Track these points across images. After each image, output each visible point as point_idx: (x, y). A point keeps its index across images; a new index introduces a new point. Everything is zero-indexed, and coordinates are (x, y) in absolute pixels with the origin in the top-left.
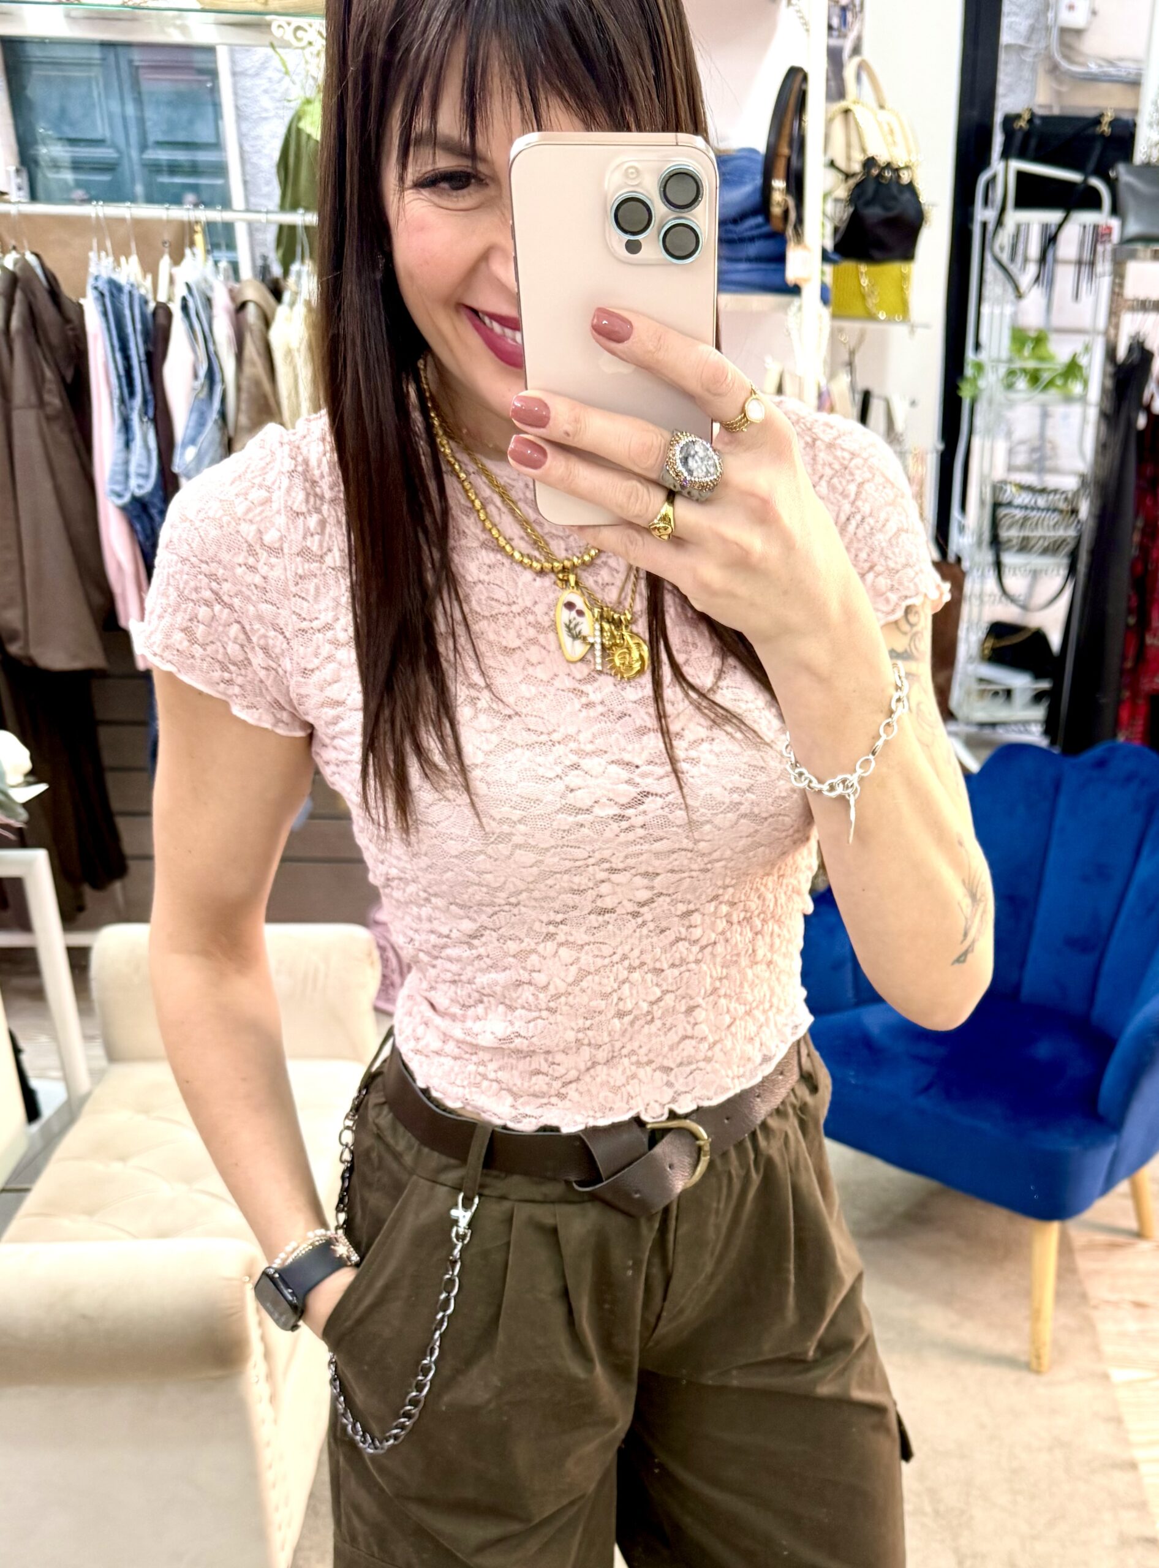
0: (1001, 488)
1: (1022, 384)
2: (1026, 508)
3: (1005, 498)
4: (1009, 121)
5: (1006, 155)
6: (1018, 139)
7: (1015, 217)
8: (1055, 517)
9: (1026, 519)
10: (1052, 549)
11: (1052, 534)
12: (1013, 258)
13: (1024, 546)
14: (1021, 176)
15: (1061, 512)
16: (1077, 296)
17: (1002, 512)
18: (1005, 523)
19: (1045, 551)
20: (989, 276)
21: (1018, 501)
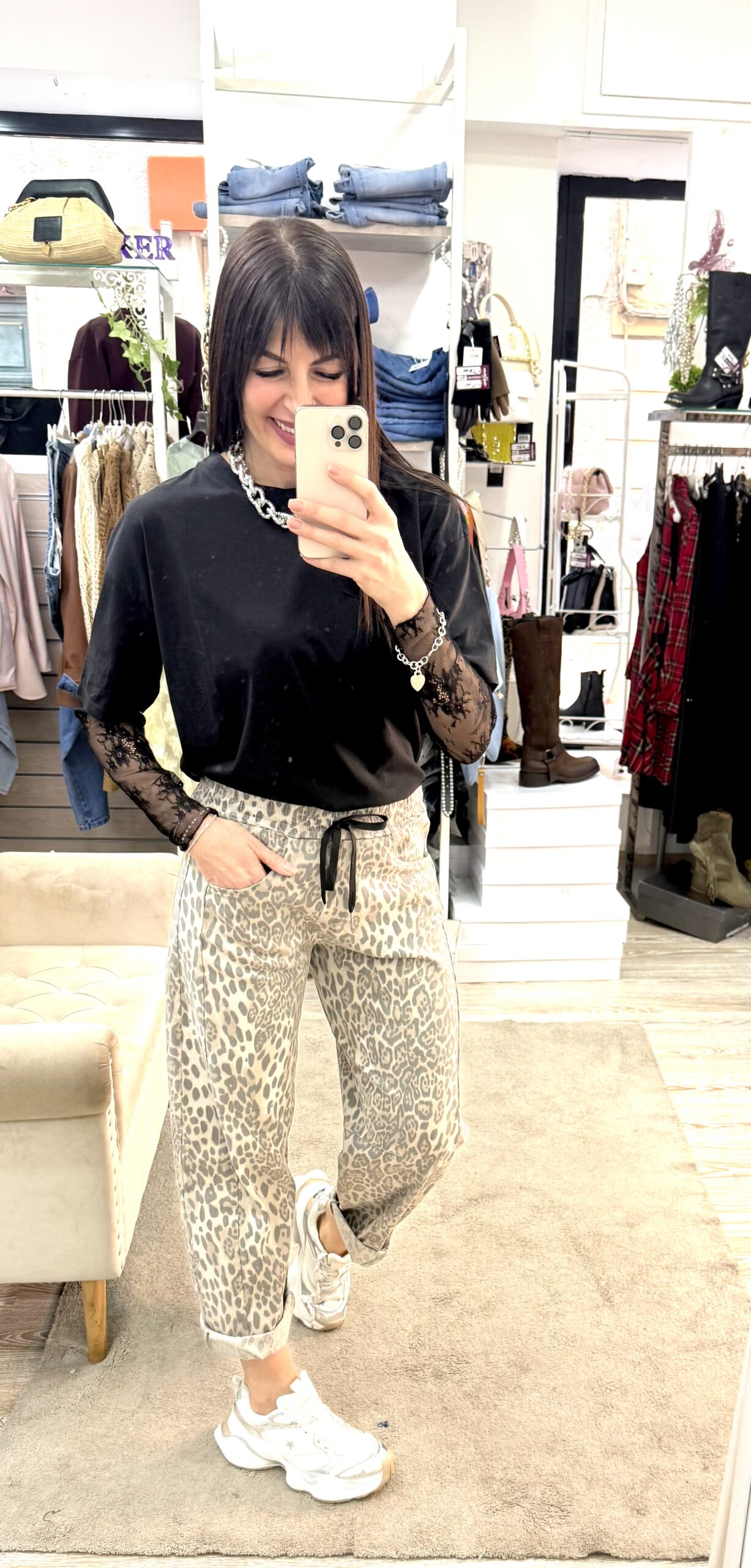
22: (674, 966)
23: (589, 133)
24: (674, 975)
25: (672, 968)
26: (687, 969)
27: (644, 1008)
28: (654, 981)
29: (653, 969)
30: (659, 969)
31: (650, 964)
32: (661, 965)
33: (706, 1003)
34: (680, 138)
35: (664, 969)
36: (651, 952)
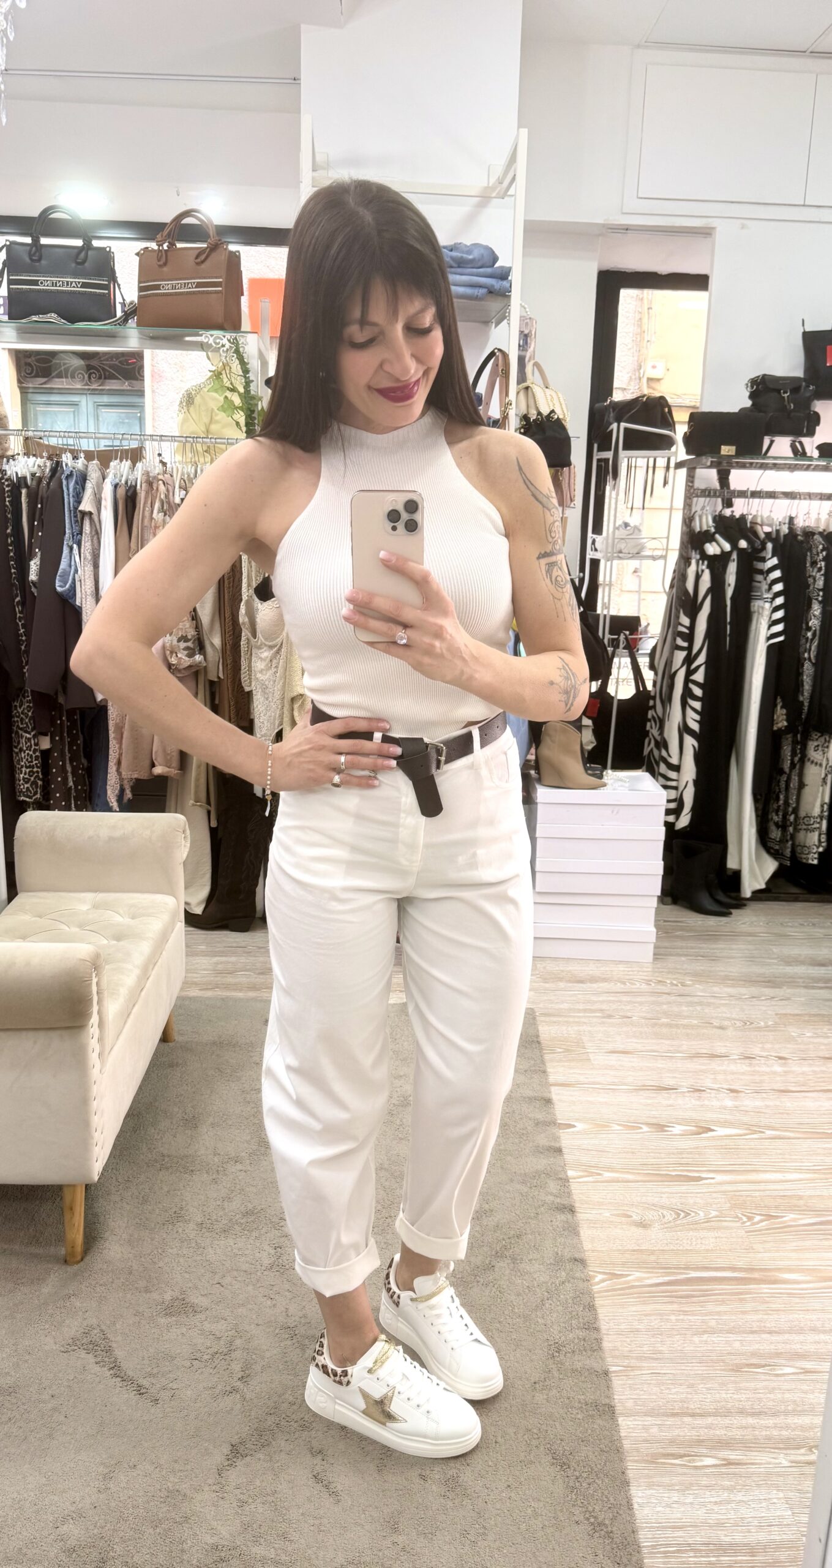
7: (624, 455)
14: (628, 431)
22: (701, 946)
23: (627, 229)
24: (702, 954)
25: (701, 948)
26: (714, 949)
27: (675, 982)
28: (683, 959)
29: (681, 948)
30: (687, 948)
31: (679, 943)
32: (689, 945)
33: (733, 980)
34: (706, 233)
35: (692, 948)
36: (678, 933)
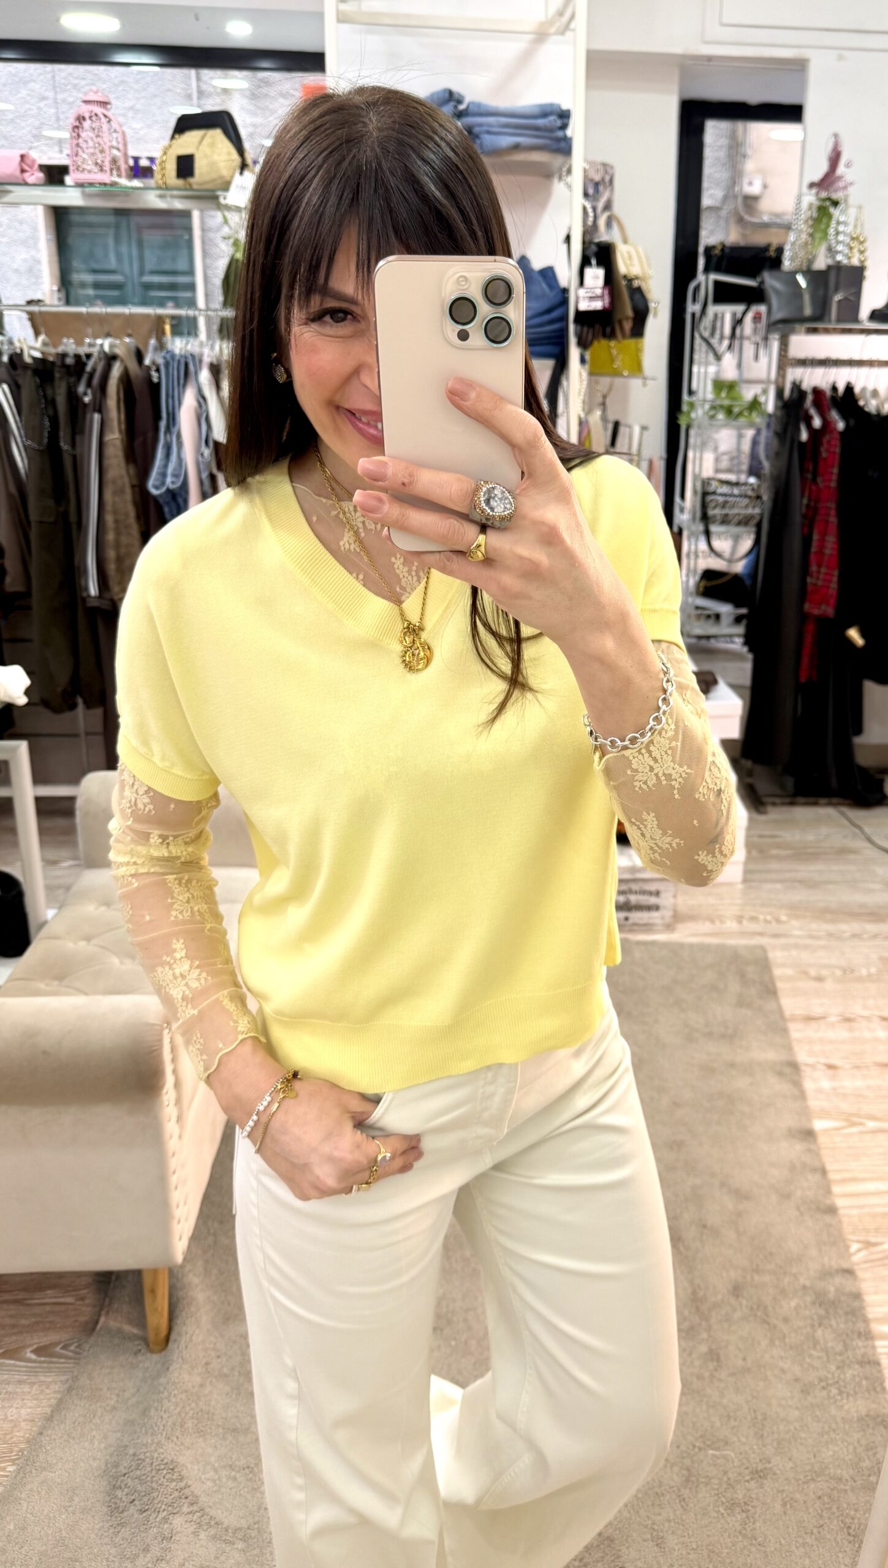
0: (708, 483)
1: (721, 416)
2: (725, 495)
3: (711, 489)
4: (708, 250)
5: (707, 270)
6: (714, 260)
7: (712, 309)
8: (746, 501)
9: (725, 503)
10: (744, 522)
11: (743, 512)
12: (713, 334)
13: (725, 521)
14: (717, 284)
15: (750, 497)
16: (756, 358)
17: (709, 498)
18: (712, 504)
19: (739, 524)
20: (697, 347)
21: (720, 491)
23: (709, 60)
25: (797, 871)
28: (778, 886)
29: (776, 871)
30: (783, 872)
31: (773, 865)
32: (785, 867)
33: (832, 913)
34: (799, 64)
35: (788, 871)
36: (774, 852)
